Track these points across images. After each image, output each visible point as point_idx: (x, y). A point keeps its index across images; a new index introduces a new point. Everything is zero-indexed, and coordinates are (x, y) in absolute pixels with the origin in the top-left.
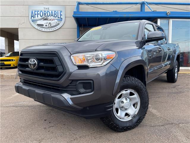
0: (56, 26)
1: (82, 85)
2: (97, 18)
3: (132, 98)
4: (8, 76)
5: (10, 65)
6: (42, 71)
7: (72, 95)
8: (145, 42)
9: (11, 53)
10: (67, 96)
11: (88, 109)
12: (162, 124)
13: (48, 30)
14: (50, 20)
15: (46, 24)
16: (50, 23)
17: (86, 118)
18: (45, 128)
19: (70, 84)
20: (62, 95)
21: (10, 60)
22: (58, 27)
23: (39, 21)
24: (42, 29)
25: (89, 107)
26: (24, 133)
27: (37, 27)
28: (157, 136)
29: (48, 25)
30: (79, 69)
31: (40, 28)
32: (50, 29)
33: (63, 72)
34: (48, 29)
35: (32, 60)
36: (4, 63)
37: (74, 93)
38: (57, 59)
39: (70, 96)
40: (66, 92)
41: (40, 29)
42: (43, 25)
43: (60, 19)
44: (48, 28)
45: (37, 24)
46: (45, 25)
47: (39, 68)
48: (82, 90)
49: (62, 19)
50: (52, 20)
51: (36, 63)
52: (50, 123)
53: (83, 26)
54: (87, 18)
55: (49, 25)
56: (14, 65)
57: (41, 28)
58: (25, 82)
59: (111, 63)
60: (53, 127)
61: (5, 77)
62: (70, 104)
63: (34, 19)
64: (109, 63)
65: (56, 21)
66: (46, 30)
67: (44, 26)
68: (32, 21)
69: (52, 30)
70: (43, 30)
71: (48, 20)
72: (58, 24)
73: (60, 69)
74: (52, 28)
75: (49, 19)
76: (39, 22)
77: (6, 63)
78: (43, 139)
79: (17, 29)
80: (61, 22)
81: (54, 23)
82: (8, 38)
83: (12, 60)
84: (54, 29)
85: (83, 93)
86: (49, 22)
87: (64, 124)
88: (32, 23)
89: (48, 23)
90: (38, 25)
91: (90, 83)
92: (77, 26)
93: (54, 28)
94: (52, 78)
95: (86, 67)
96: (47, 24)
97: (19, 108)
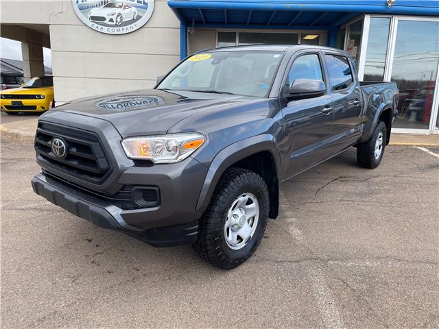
0: (133, 21)
1: (140, 194)
2: (223, 10)
3: (248, 209)
4: (28, 136)
5: (35, 107)
6: (75, 163)
7: (124, 209)
8: (286, 100)
9: (36, 78)
10: (115, 211)
11: (155, 231)
12: (298, 259)
13: (115, 31)
14: (121, 7)
15: (112, 17)
16: (119, 14)
17: (155, 246)
18: (87, 256)
19: (121, 190)
20: (106, 208)
21: (33, 97)
22: (139, 24)
23: (96, 9)
24: (102, 29)
25: (157, 228)
26: (50, 263)
27: (90, 23)
28: (278, 280)
29: (114, 20)
30: (136, 165)
31: (96, 25)
32: (121, 28)
33: (107, 171)
34: (115, 28)
35: (58, 141)
36: (21, 102)
37: (128, 205)
38: (98, 147)
39: (120, 211)
40: (115, 203)
41: (97, 27)
42: (104, 19)
43: (142, 5)
44: (116, 26)
45: (89, 16)
46: (108, 19)
47: (70, 156)
48: (141, 202)
49: (147, 4)
50: (125, 7)
51: (63, 148)
52: (97, 246)
53: (193, 24)
54: (201, 10)
55: (119, 20)
56: (43, 108)
57: (100, 26)
58: (49, 176)
59: (193, 156)
60: (101, 253)
61: (22, 139)
62: (119, 222)
63: (83, 4)
64: (189, 156)
65: (134, 9)
66: (110, 30)
67: (107, 22)
68: (80, 9)
69: (125, 32)
70: (105, 30)
71: (114, 7)
72: (139, 17)
73: (102, 164)
74: (125, 27)
75: (117, 6)
76: (95, 12)
77: (25, 102)
78: (81, 275)
79: (47, 26)
80: (144, 12)
81: (128, 14)
82: (28, 42)
83: (39, 97)
84: (129, 29)
85: (142, 208)
86: (117, 11)
87: (123, 251)
88: (79, 13)
89: (116, 15)
90: (93, 18)
91: (155, 191)
92: (181, 24)
93: (128, 27)
94: (91, 177)
95: (148, 163)
96: (114, 18)
97: (45, 213)
